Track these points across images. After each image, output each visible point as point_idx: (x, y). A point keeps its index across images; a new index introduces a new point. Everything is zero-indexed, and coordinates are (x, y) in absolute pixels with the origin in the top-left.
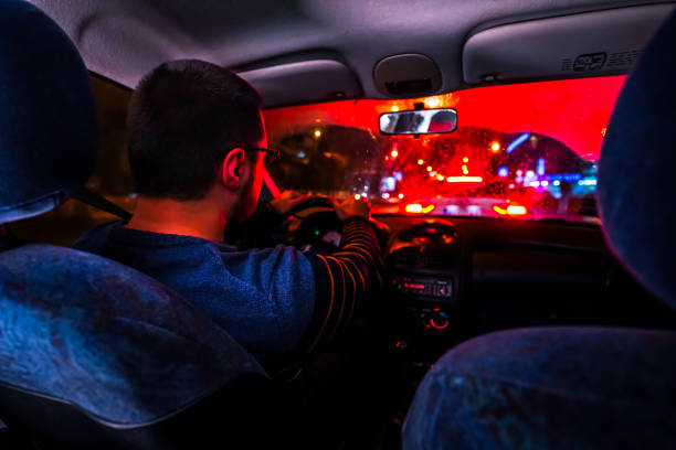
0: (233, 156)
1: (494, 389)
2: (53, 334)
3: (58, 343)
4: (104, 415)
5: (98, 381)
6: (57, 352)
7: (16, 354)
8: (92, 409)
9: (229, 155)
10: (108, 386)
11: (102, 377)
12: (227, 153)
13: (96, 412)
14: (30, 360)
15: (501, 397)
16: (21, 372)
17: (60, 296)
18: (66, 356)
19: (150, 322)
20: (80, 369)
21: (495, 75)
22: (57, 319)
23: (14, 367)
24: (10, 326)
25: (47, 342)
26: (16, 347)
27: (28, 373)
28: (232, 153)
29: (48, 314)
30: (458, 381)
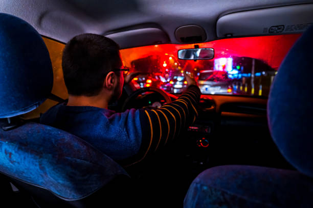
0: (109, 76)
1: (219, 193)
2: (40, 165)
3: (42, 168)
4: (61, 195)
5: (59, 183)
6: (42, 171)
7: (25, 171)
8: (57, 193)
9: (108, 75)
10: (63, 185)
11: (61, 182)
12: (107, 74)
13: (59, 194)
14: (31, 173)
15: (222, 197)
16: (27, 177)
17: (42, 149)
18: (46, 174)
19: (79, 158)
20: (52, 179)
21: (232, 34)
22: (41, 159)
23: (24, 175)
24: (23, 161)
25: (38, 167)
26: (26, 169)
27: (30, 178)
28: (109, 74)
29: (38, 157)
30: (205, 188)
